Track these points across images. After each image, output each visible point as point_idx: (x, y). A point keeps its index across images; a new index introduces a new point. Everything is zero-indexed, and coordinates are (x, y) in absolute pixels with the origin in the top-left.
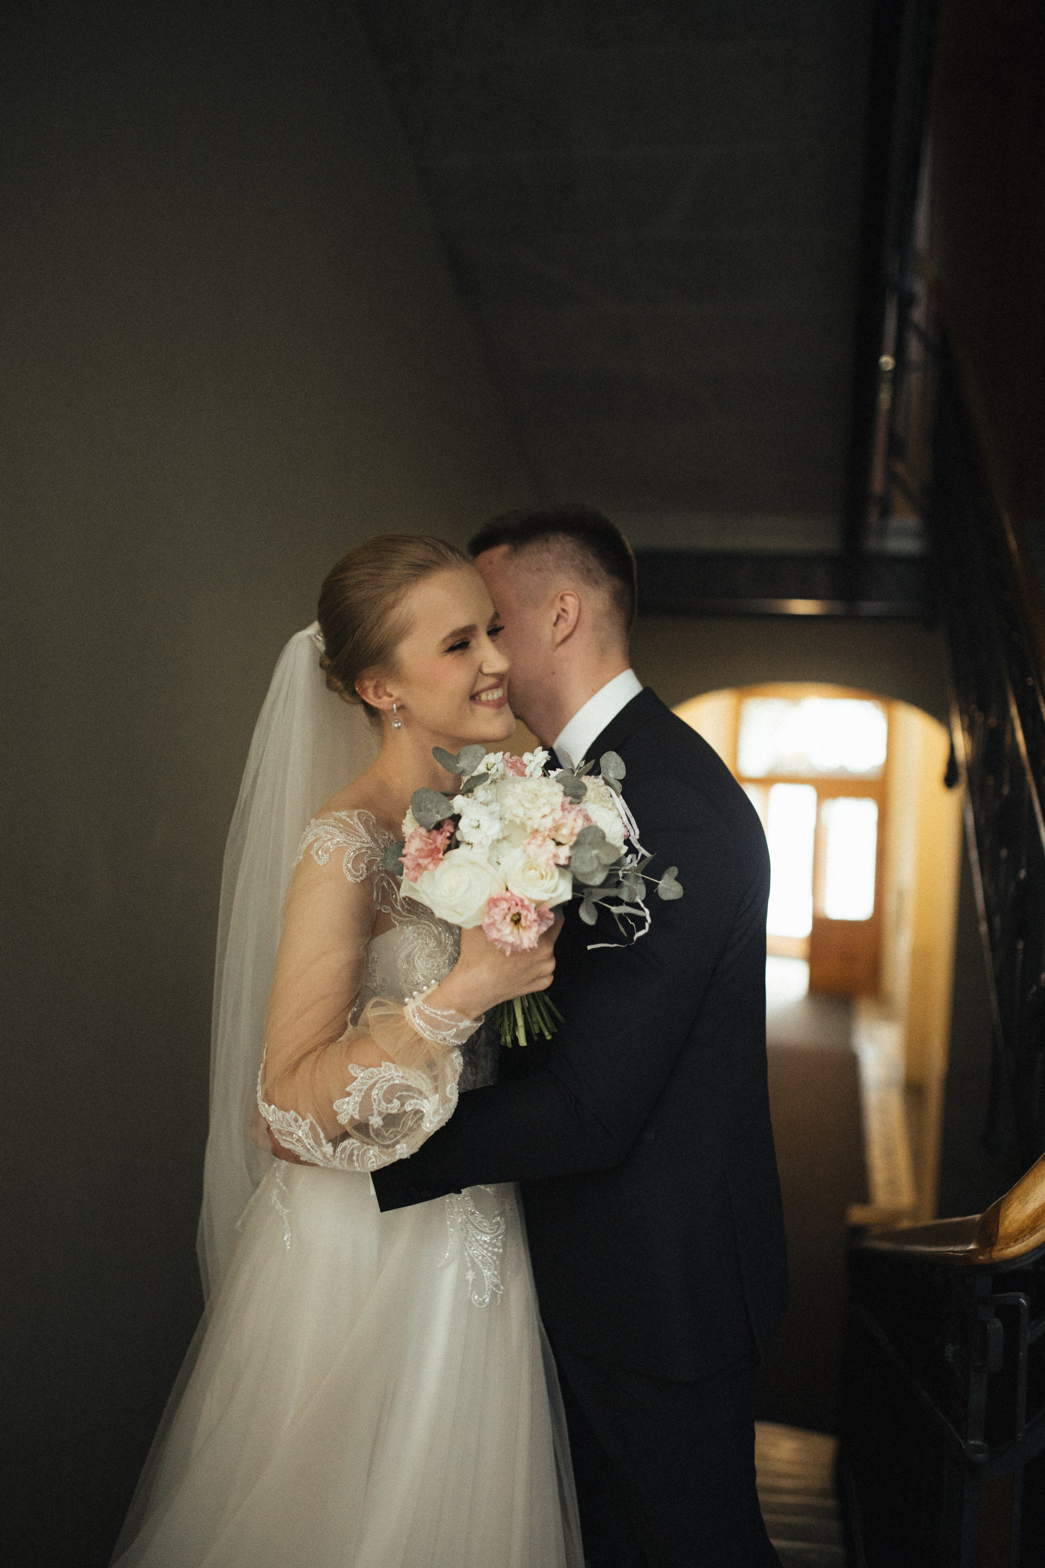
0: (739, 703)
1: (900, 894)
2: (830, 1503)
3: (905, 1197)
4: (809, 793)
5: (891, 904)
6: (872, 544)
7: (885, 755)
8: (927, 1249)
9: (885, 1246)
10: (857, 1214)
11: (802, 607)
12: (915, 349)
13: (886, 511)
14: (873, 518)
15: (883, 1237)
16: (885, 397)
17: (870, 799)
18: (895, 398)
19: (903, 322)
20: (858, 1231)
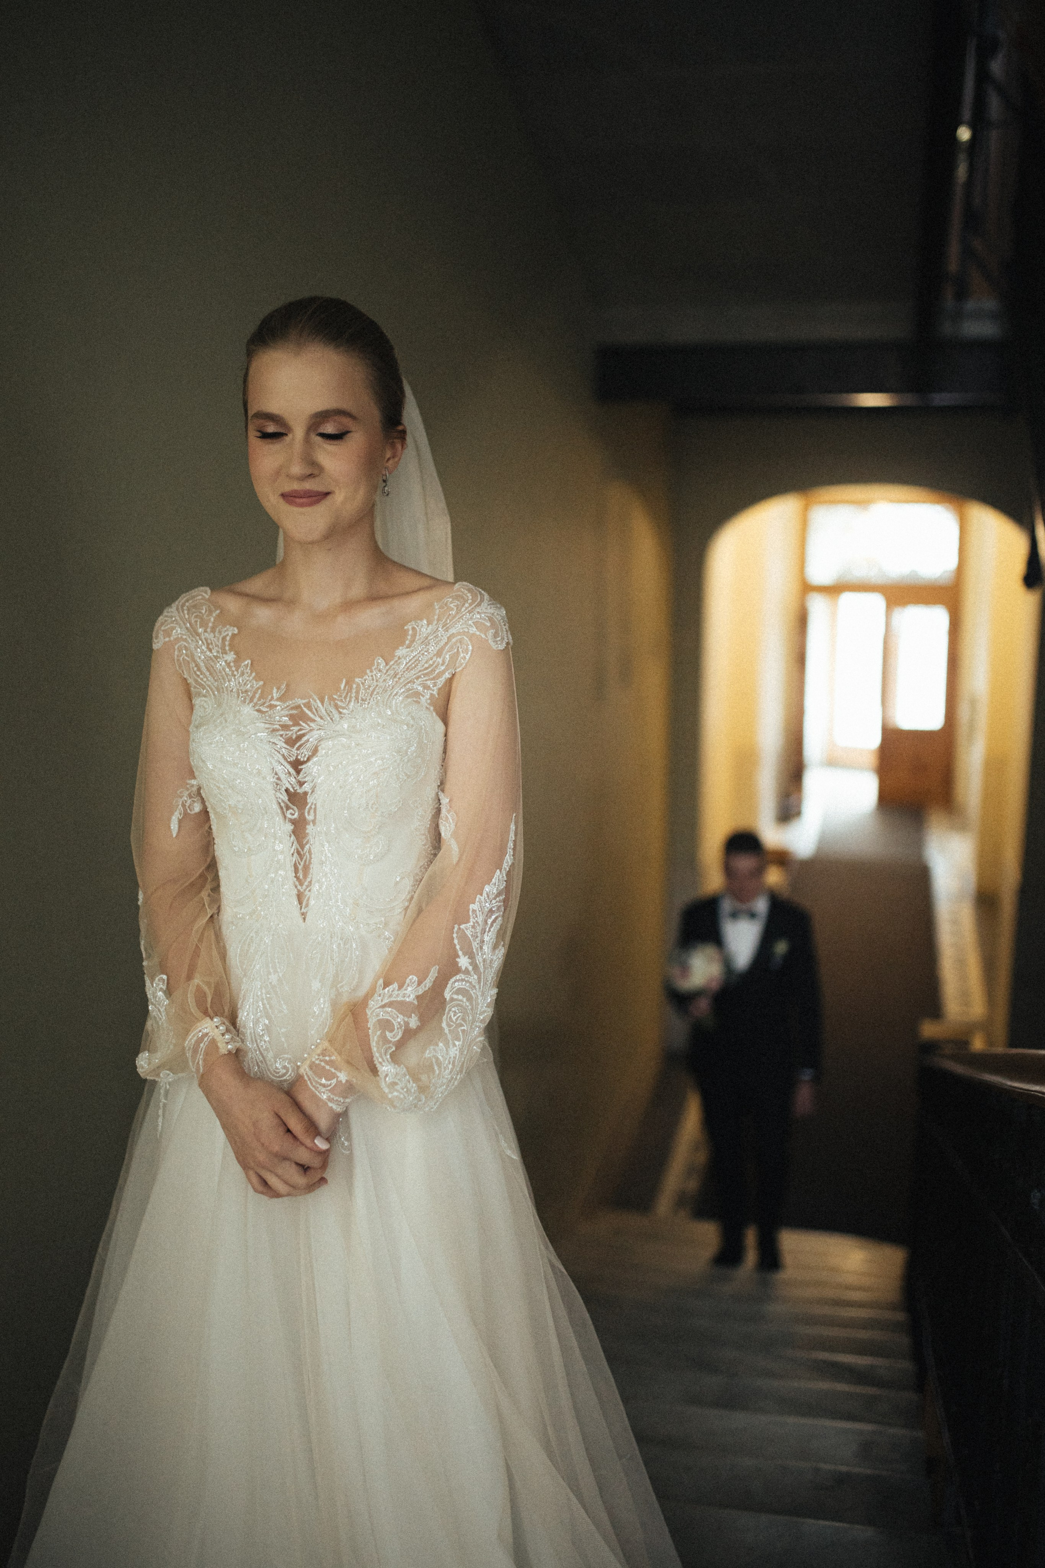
0: (806, 509)
1: (973, 703)
2: (900, 1316)
3: (978, 1009)
4: (877, 601)
5: (963, 712)
6: (947, 329)
7: (957, 560)
8: (1009, 1083)
9: (959, 1069)
10: (929, 1030)
11: (871, 400)
12: (995, 106)
13: (961, 295)
14: (949, 302)
15: (954, 1058)
16: (962, 171)
17: (941, 606)
18: (972, 169)
19: (983, 76)
20: (930, 1047)
